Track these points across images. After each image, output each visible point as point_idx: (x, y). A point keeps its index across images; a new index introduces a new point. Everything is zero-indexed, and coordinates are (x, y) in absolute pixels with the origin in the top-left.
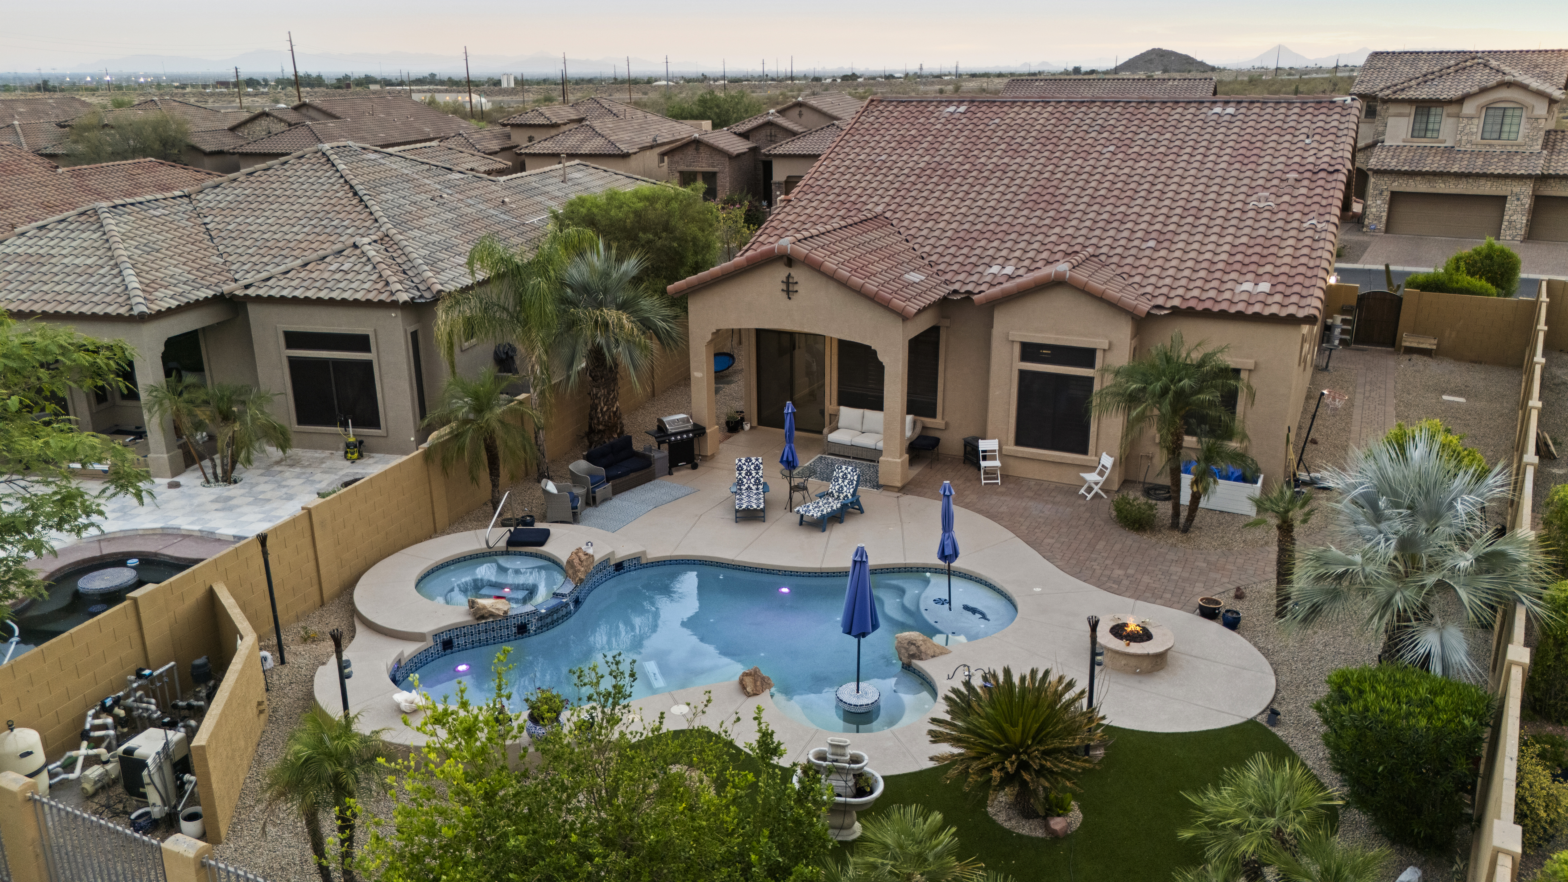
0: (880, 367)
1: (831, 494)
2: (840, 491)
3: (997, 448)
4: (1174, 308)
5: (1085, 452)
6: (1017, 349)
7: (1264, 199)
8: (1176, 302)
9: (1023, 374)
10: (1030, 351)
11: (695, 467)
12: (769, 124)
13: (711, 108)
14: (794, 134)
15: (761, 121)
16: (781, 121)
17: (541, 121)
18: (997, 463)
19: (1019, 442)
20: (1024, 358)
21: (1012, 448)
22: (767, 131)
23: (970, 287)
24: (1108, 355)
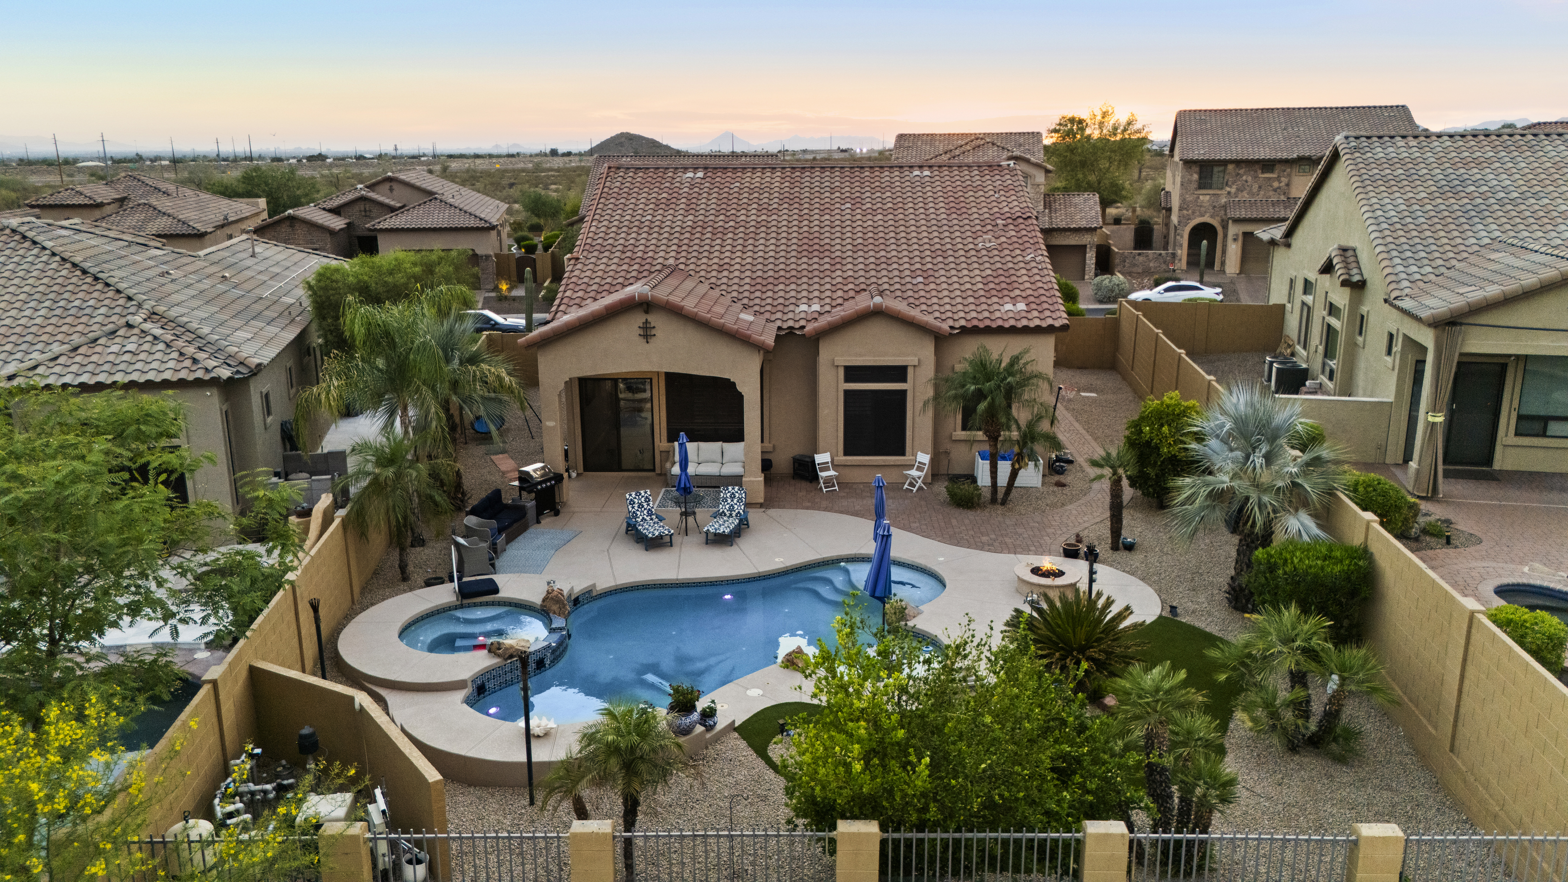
0: (740, 397)
1: (723, 514)
2: (731, 509)
3: (829, 460)
4: (962, 327)
5: (903, 454)
6: (841, 372)
7: (987, 241)
8: (963, 323)
9: (847, 393)
10: (853, 373)
11: (557, 513)
12: (363, 199)
13: (259, 185)
14: (392, 209)
15: (350, 197)
16: (373, 195)
17: (81, 200)
18: (832, 473)
19: (846, 454)
20: (847, 380)
21: (842, 459)
22: (361, 206)
23: (791, 323)
24: (917, 369)
